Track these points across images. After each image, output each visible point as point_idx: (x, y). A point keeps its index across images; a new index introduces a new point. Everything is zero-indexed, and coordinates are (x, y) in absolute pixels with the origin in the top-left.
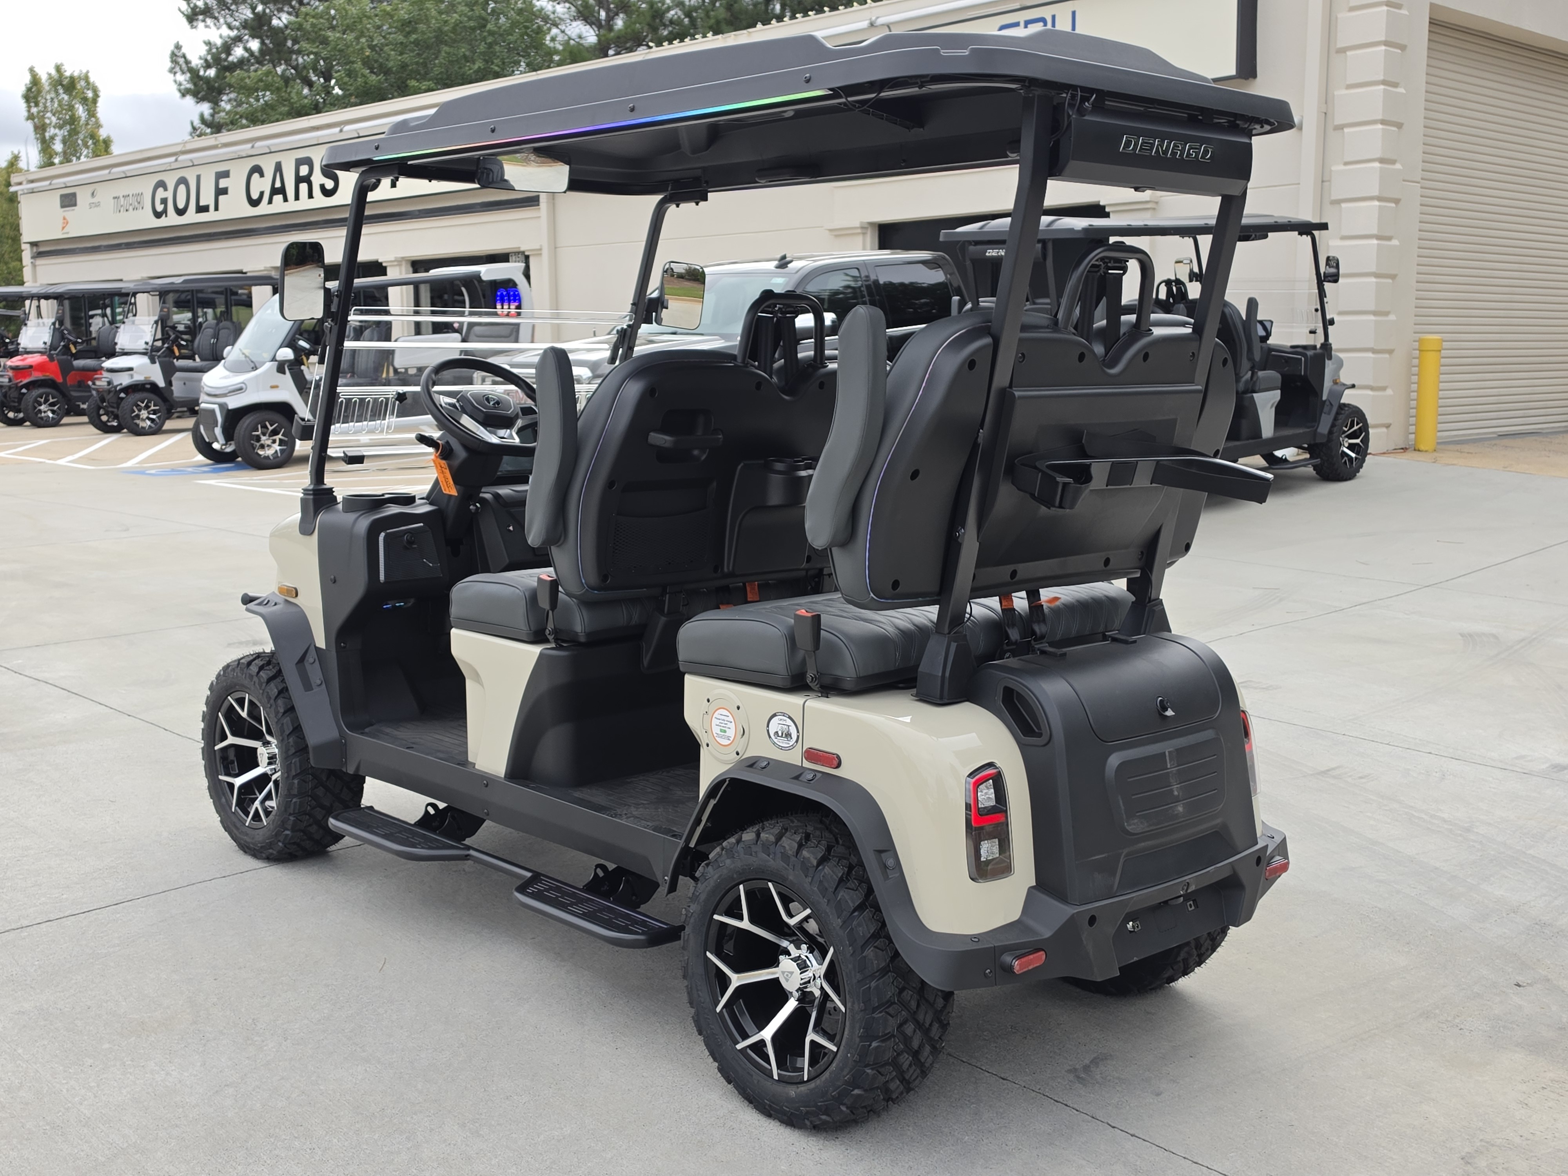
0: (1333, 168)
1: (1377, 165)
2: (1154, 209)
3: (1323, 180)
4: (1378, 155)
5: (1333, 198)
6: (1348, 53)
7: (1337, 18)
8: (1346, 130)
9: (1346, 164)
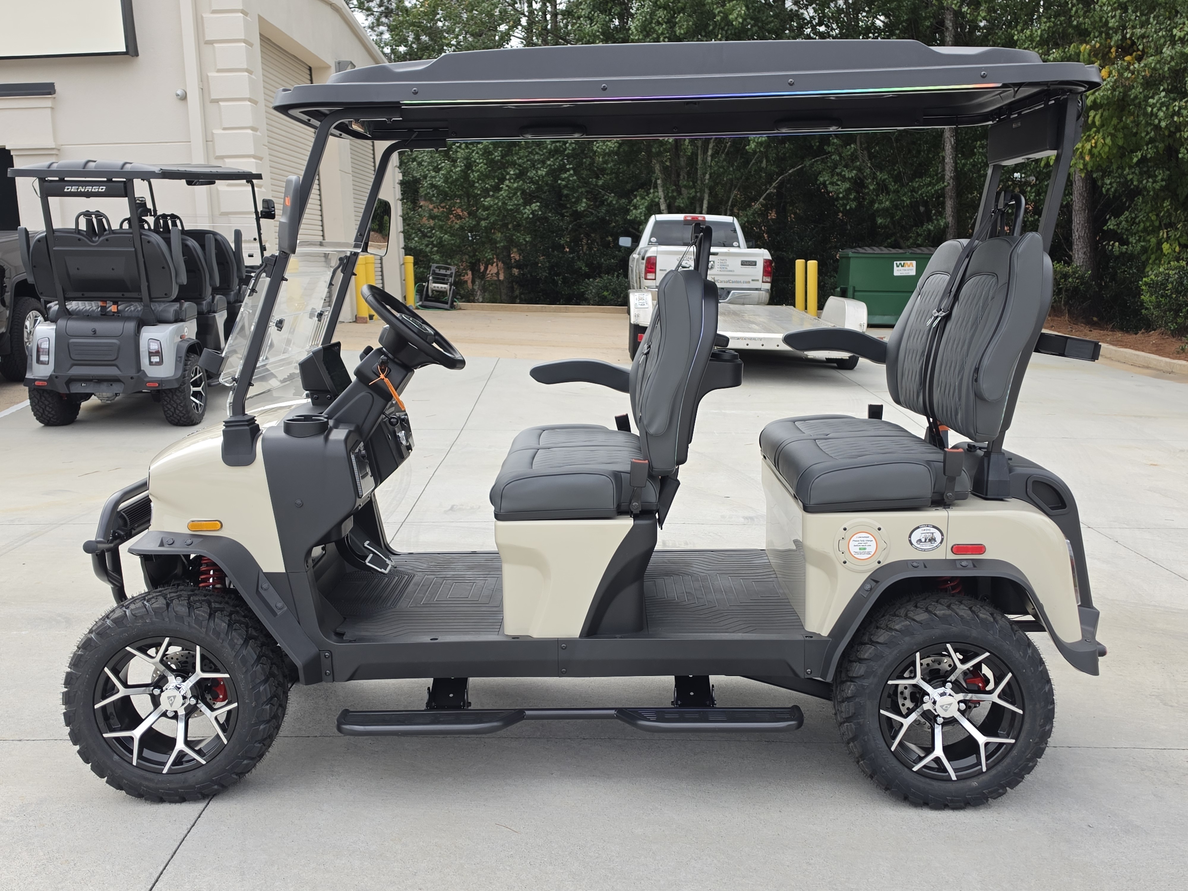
0: (215, 131)
1: (250, 131)
2: (57, 155)
3: (208, 140)
4: (250, 124)
5: (217, 154)
6: (216, 45)
7: (202, 17)
8: (221, 103)
9: (225, 129)
